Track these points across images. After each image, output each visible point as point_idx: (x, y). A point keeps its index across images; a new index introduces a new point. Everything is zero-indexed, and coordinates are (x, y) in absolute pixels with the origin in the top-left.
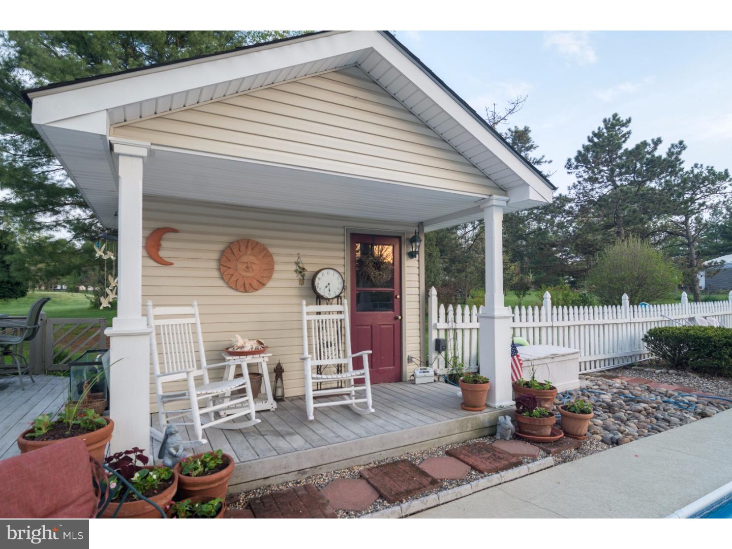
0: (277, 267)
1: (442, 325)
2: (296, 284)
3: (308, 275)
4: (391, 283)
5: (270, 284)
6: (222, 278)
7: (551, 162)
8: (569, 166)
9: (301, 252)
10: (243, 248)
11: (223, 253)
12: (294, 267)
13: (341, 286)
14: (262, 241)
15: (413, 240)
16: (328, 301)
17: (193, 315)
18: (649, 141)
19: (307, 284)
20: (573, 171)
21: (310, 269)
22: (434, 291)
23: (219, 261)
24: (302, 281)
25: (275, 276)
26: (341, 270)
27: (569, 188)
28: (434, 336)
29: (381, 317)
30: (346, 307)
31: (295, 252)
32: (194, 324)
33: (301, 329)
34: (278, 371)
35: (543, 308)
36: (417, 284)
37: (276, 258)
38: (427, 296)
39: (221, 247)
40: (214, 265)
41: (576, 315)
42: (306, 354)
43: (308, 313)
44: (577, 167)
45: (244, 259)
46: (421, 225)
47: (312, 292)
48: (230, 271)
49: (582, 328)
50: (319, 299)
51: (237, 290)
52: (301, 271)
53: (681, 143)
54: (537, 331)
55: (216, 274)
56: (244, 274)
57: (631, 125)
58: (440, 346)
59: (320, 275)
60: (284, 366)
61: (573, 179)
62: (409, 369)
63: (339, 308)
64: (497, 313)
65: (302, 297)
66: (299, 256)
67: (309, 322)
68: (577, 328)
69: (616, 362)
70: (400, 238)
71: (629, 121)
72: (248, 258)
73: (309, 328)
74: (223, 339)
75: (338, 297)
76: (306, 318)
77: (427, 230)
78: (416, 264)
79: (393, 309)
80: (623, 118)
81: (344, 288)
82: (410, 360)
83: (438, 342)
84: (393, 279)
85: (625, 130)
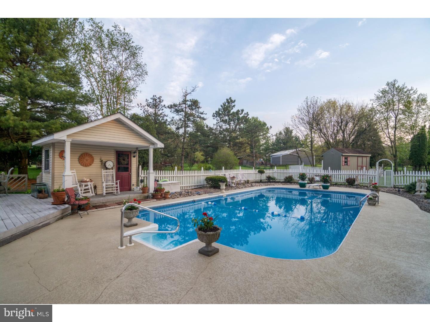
0: (95, 160)
1: (143, 175)
2: (100, 164)
3: (103, 162)
4: (128, 164)
5: (93, 165)
6: (80, 163)
7: (206, 114)
8: (213, 116)
9: (102, 156)
10: (85, 155)
11: (80, 157)
12: (100, 160)
13: (113, 165)
14: (91, 153)
15: (135, 153)
16: (109, 169)
17: (74, 173)
18: (240, 110)
19: (103, 165)
20: (215, 118)
21: (104, 161)
22: (140, 167)
23: (79, 159)
24: (102, 164)
25: (94, 162)
26: (113, 161)
27: (214, 125)
28: (140, 178)
29: (125, 174)
30: (114, 171)
31: (100, 156)
32: (75, 175)
33: (102, 176)
34: (95, 187)
35: (174, 171)
36: (136, 165)
37: (94, 158)
38: (139, 168)
39: (79, 155)
40: (77, 160)
41: (185, 173)
42: (103, 181)
43: (104, 172)
44: (216, 117)
45: (86, 158)
46: (137, 148)
47: (105, 167)
48: (82, 161)
49: (187, 177)
50: (107, 168)
51: (83, 166)
52: (102, 161)
53: (247, 113)
54: (172, 177)
55: (78, 162)
56: (85, 162)
57: (235, 102)
58: (142, 181)
59: (107, 162)
60: (97, 186)
61: (215, 122)
62: (133, 187)
63: (112, 171)
64: (151, 172)
65: (102, 168)
66: (101, 157)
67: (104, 174)
68: (185, 177)
69: (192, 187)
70: (131, 152)
72: (87, 158)
73: (104, 176)
74: (81, 179)
75: (112, 168)
76: (103, 173)
77: (139, 149)
78: (136, 159)
79: (128, 171)
80: (233, 99)
81: (114, 166)
82: (133, 185)
83: (141, 180)
84: (128, 163)
85: (233, 104)
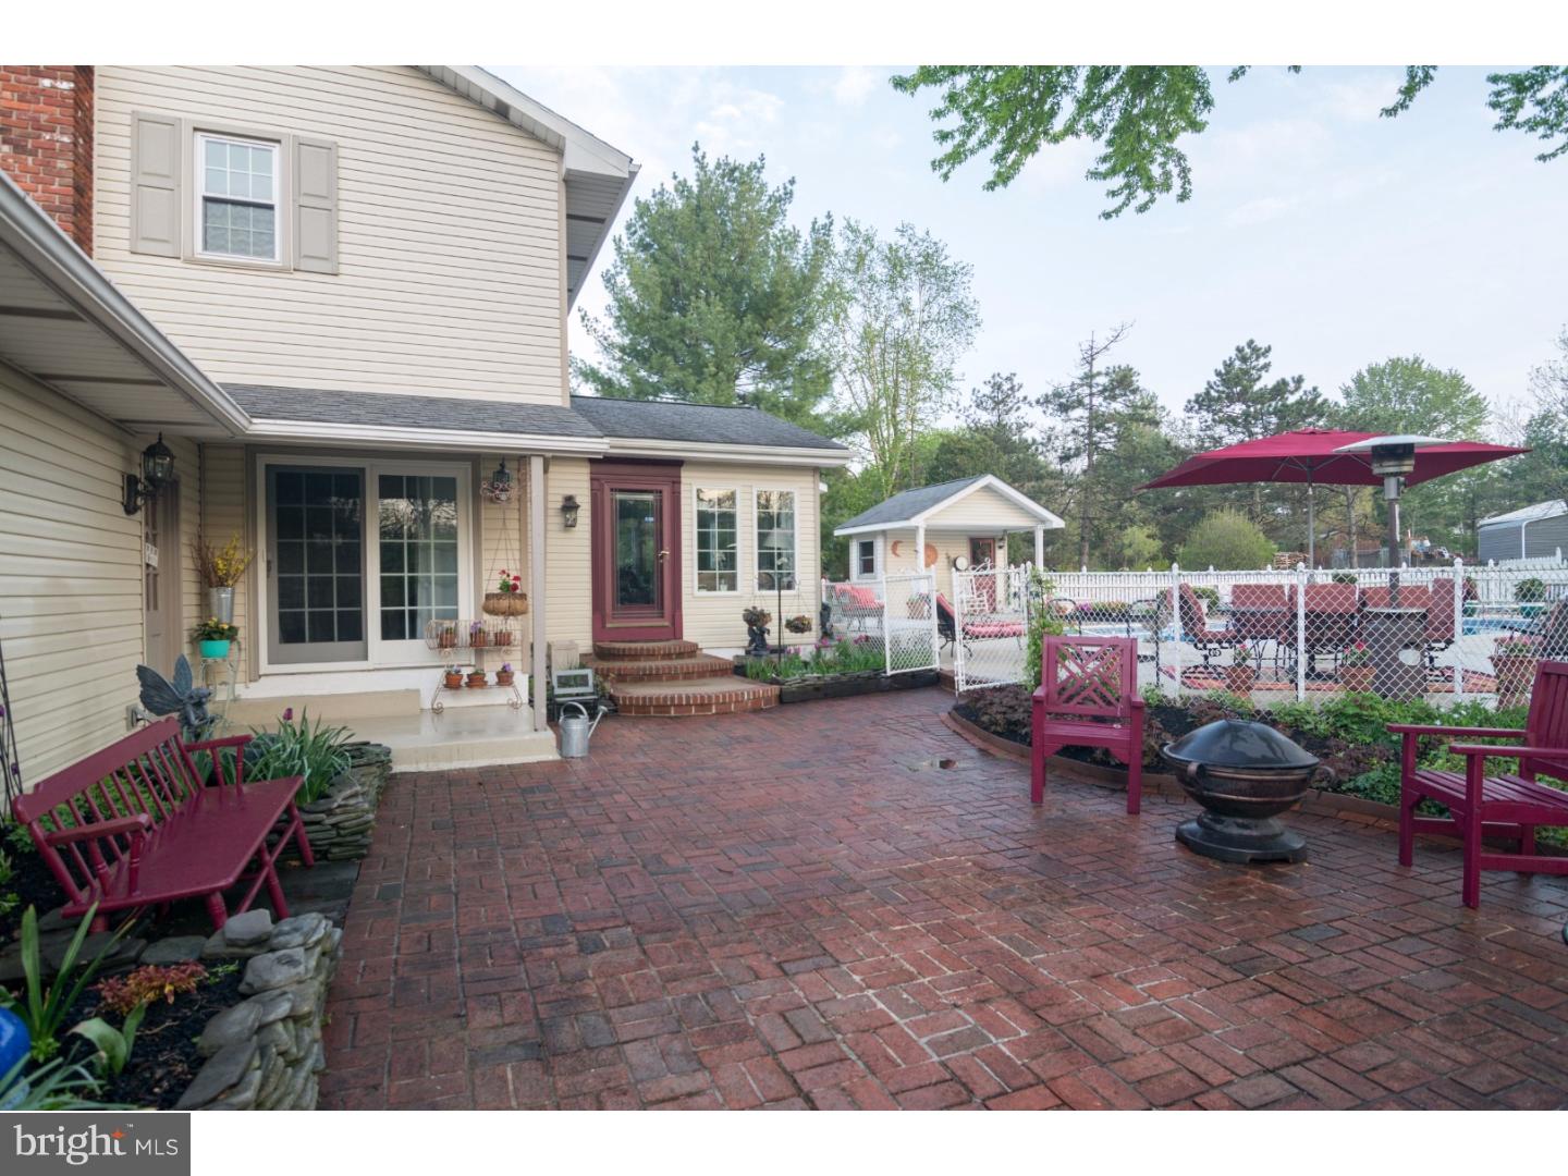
0: (940, 556)
2: (947, 563)
3: (952, 559)
5: (936, 564)
7: (1163, 407)
8: (1188, 409)
12: (946, 555)
13: (967, 564)
14: (933, 544)
16: (962, 571)
18: (1289, 379)
20: (1194, 414)
24: (950, 562)
25: (940, 559)
26: (967, 555)
27: (1191, 437)
31: (946, 548)
37: (938, 552)
43: (953, 577)
44: (1198, 411)
46: (1007, 531)
47: (954, 567)
50: (957, 570)
52: (950, 556)
53: (1315, 389)
57: (1271, 355)
58: (1017, 596)
59: (957, 559)
63: (966, 574)
65: (950, 569)
66: (948, 550)
70: (994, 539)
71: (1268, 350)
75: (966, 569)
78: (1003, 552)
80: (1261, 344)
85: (1262, 361)
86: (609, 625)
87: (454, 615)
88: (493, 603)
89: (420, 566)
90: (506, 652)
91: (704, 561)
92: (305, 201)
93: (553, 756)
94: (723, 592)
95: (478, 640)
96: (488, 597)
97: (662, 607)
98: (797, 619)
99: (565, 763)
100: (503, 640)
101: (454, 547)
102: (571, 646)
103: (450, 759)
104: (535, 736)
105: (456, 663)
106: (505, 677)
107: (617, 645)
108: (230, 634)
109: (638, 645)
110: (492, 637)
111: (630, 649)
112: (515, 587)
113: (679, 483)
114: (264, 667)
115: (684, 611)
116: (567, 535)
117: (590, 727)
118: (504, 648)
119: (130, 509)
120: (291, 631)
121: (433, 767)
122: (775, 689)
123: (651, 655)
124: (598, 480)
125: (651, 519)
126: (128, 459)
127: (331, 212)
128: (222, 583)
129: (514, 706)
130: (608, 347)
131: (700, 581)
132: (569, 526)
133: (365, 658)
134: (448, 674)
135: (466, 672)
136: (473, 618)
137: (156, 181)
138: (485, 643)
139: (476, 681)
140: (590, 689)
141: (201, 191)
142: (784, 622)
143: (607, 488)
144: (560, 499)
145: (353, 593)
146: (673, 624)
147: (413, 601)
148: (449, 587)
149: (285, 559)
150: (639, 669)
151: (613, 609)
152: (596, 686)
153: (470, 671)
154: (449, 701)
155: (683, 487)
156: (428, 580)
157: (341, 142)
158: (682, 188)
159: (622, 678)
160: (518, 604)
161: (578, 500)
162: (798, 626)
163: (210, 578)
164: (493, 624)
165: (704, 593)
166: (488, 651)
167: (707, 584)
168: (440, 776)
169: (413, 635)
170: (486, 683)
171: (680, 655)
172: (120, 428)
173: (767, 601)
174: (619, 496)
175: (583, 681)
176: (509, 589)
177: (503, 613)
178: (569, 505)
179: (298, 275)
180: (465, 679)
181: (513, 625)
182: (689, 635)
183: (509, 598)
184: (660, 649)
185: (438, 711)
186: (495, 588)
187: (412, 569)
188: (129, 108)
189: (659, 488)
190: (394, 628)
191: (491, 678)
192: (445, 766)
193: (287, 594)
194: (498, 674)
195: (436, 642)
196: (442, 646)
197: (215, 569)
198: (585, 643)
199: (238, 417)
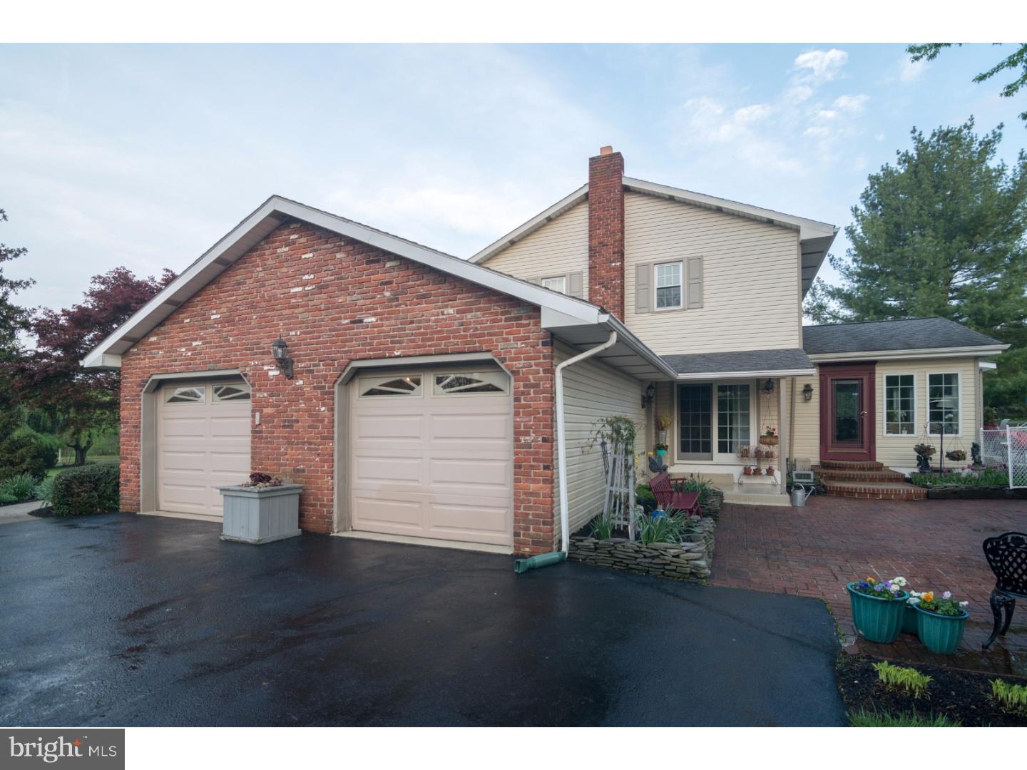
86: (830, 451)
87: (748, 444)
88: (764, 440)
89: (734, 421)
90: (771, 461)
91: (890, 417)
92: (691, 282)
93: (788, 505)
94: (905, 435)
95: (758, 455)
96: (762, 437)
97: (862, 443)
98: (955, 452)
99: (794, 507)
100: (769, 456)
101: (748, 415)
102: (807, 461)
103: (745, 500)
104: (781, 495)
105: (748, 464)
106: (770, 472)
107: (832, 462)
108: (665, 448)
109: (845, 462)
110: (764, 453)
111: (839, 464)
112: (773, 433)
113: (874, 373)
114: (676, 461)
115: (877, 445)
116: (806, 404)
117: (806, 495)
118: (770, 459)
119: (643, 407)
120: (685, 448)
121: (739, 503)
122: (925, 490)
123: (852, 468)
124: (824, 375)
125: (856, 394)
126: (642, 390)
127: (701, 284)
128: (663, 429)
129: (774, 485)
130: (849, 274)
131: (888, 428)
132: (807, 400)
133: (712, 459)
134: (745, 469)
135: (753, 468)
136: (756, 445)
137: (643, 286)
138: (761, 456)
139: (757, 472)
140: (811, 481)
141: (656, 286)
142: (945, 454)
143: (829, 380)
144: (803, 386)
145: (708, 433)
146: (869, 452)
147: (731, 437)
148: (746, 432)
149: (683, 421)
150: (843, 475)
151: (832, 443)
152: (815, 479)
153: (754, 468)
154: (746, 480)
155: (877, 375)
156: (737, 428)
157: (704, 254)
158: (905, 159)
159: (832, 478)
160: (774, 440)
161: (813, 387)
162: (956, 456)
163: (660, 427)
164: (765, 448)
165: (891, 435)
166: (763, 460)
167: (892, 429)
168: (741, 506)
169: (731, 452)
170: (761, 474)
171: (871, 469)
172: (641, 381)
173: (933, 440)
174: (836, 383)
175: (808, 476)
176: (770, 434)
177: (768, 444)
178: (808, 389)
179: (689, 311)
180: (752, 471)
181: (774, 449)
182: (880, 458)
183: (770, 437)
184: (857, 465)
185: (741, 484)
186: (764, 433)
187: (731, 410)
188: (634, 263)
189: (861, 377)
190: (723, 448)
191: (764, 471)
192: (743, 503)
193: (684, 434)
194: (767, 470)
195: (740, 455)
196: (742, 456)
197: (661, 424)
198: (815, 459)
199: (672, 373)
